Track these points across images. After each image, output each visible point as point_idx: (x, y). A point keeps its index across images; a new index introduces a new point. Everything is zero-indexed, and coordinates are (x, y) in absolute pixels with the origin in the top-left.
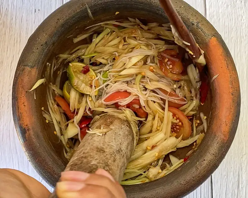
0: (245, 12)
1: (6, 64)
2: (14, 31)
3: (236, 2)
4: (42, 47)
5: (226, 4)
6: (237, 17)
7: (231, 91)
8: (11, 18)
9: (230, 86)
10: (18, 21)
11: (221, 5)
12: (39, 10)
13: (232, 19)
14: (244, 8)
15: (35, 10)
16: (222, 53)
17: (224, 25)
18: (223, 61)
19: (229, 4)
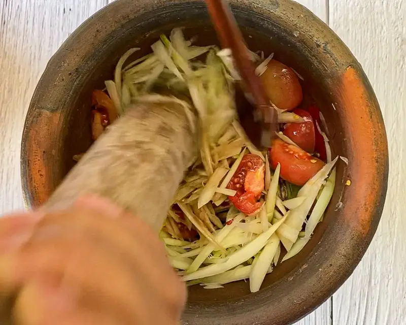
0: (386, 20)
1: (17, 92)
2: (29, 41)
3: (375, 3)
4: (71, 77)
5: (359, 6)
6: (375, 28)
7: (374, 156)
8: (26, 22)
9: (374, 147)
10: (36, 26)
11: (352, 8)
12: (70, 10)
13: (368, 29)
14: (385, 13)
15: (64, 9)
16: (363, 95)
17: (356, 39)
18: (364, 108)
19: (364, 6)
